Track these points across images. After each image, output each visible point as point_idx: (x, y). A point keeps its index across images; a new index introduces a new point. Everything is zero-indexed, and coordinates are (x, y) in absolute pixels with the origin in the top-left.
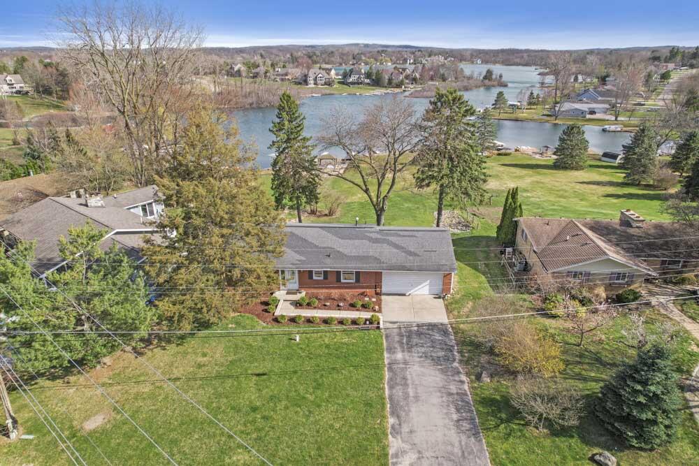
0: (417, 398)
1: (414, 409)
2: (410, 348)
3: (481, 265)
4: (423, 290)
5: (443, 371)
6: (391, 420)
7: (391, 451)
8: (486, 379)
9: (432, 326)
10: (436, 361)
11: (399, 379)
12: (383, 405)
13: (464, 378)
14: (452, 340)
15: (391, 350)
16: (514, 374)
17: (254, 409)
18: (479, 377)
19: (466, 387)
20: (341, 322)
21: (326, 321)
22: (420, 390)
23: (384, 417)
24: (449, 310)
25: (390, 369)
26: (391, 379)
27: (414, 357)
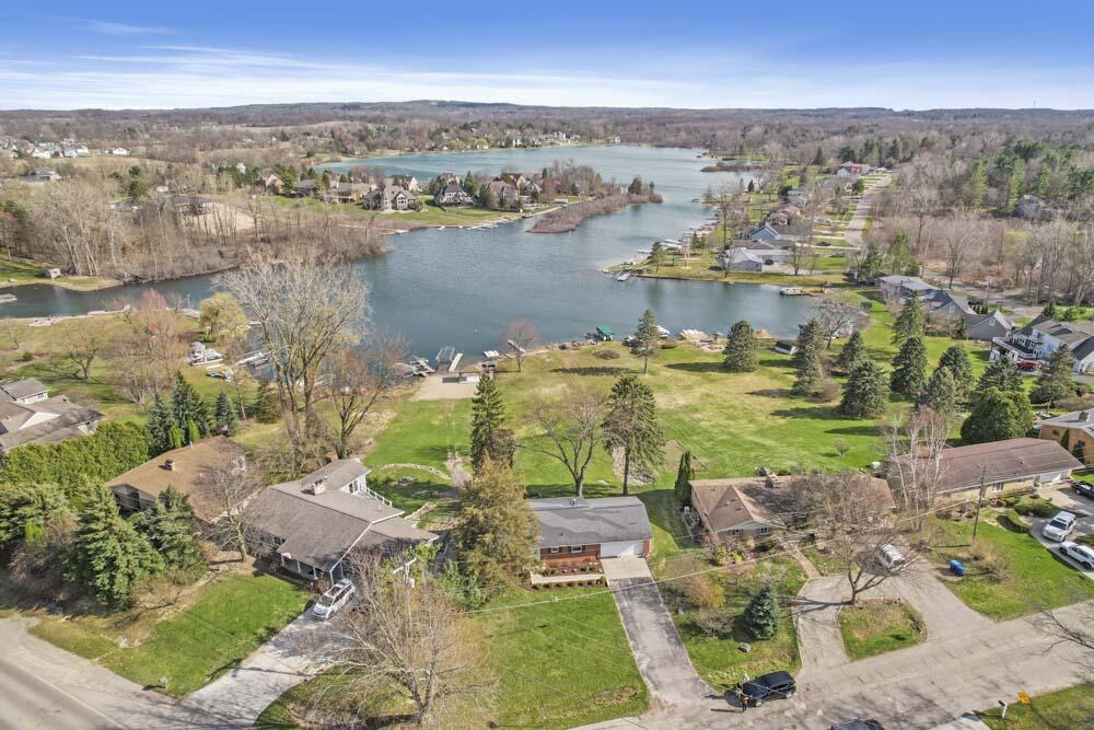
0: (643, 629)
1: (642, 635)
2: (631, 597)
3: (667, 525)
4: (629, 552)
5: (655, 611)
6: (631, 643)
7: (636, 659)
8: (681, 613)
9: (642, 580)
10: (649, 604)
11: (630, 619)
12: (625, 636)
13: (668, 613)
14: (656, 590)
15: (619, 600)
16: (697, 607)
17: (550, 647)
18: (677, 612)
19: (670, 619)
20: (581, 584)
21: (570, 584)
22: (644, 623)
23: (627, 642)
24: (651, 567)
25: (622, 613)
26: (625, 619)
27: (635, 604)
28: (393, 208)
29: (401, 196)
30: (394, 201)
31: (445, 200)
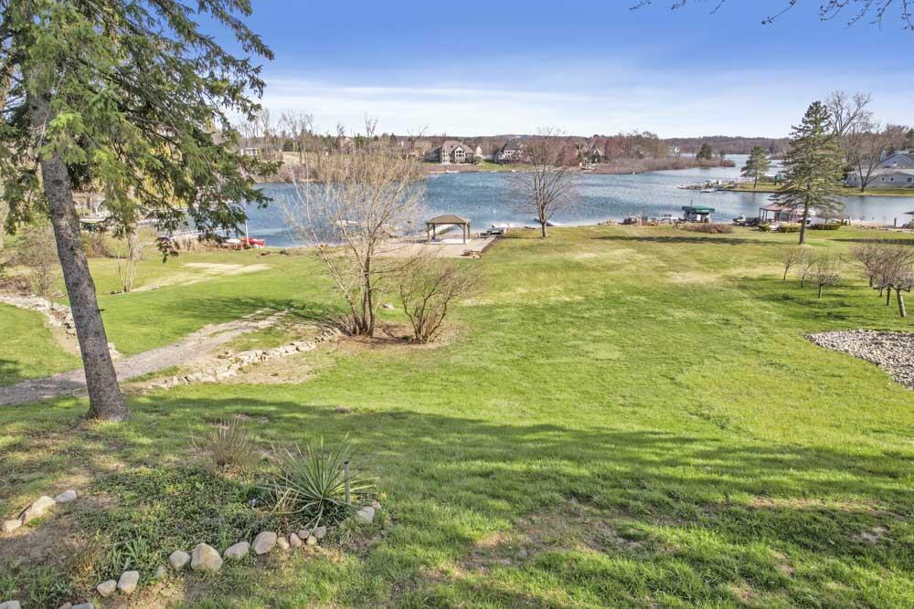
28: (451, 161)
29: (459, 149)
30: (452, 155)
31: (503, 157)
